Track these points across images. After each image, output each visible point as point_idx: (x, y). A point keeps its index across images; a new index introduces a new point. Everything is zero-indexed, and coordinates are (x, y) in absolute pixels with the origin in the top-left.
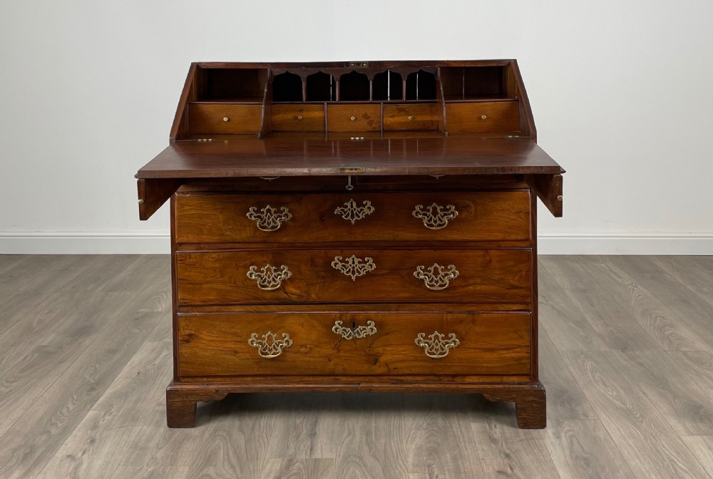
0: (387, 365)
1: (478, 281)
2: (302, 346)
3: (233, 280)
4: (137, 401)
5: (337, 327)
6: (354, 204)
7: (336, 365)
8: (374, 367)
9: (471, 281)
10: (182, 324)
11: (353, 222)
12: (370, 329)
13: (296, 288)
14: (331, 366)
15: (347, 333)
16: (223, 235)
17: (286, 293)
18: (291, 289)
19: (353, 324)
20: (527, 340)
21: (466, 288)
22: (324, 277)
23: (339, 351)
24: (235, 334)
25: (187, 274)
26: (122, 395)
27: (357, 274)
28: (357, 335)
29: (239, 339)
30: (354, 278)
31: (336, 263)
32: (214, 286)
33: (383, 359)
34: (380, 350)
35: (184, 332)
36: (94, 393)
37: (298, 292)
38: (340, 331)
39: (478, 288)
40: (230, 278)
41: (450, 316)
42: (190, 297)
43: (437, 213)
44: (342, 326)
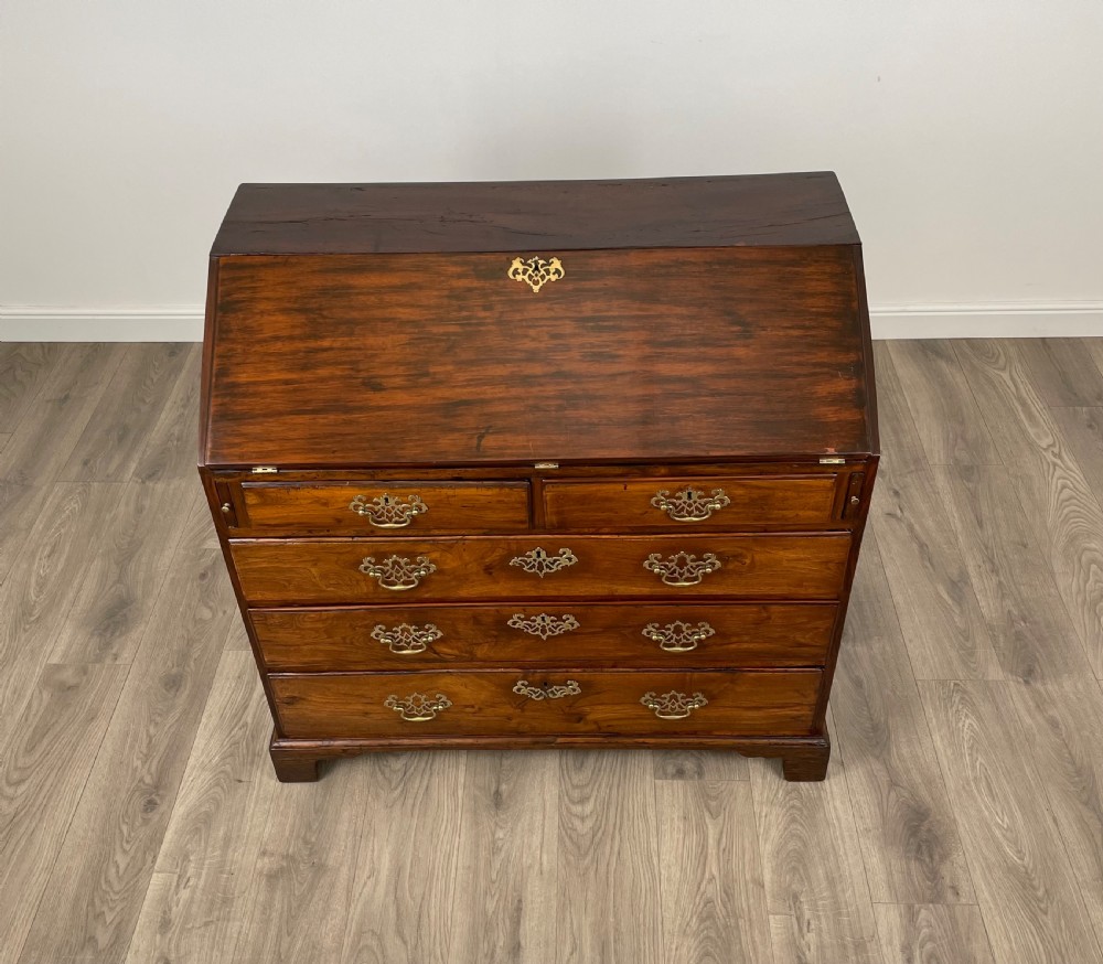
0: (596, 722)
1: (746, 638)
2: (467, 706)
3: (348, 641)
4: (227, 841)
5: (522, 688)
6: (543, 554)
7: (519, 724)
8: (577, 725)
9: (735, 639)
10: (277, 687)
11: (541, 575)
12: (573, 688)
13: (452, 649)
14: (513, 724)
15: (536, 694)
16: (322, 591)
17: (435, 653)
18: (444, 649)
19: (545, 684)
20: (812, 698)
21: (725, 647)
22: (496, 637)
23: (523, 710)
24: (363, 696)
25: (272, 635)
26: (201, 823)
27: (549, 633)
28: (551, 696)
29: (369, 701)
30: (544, 637)
31: (517, 621)
32: (321, 647)
33: (591, 717)
34: (588, 709)
35: (282, 694)
36: (155, 817)
37: (456, 652)
38: (524, 691)
39: (745, 646)
40: (344, 638)
41: (696, 675)
42: (285, 659)
43: (687, 565)
44: (526, 687)
